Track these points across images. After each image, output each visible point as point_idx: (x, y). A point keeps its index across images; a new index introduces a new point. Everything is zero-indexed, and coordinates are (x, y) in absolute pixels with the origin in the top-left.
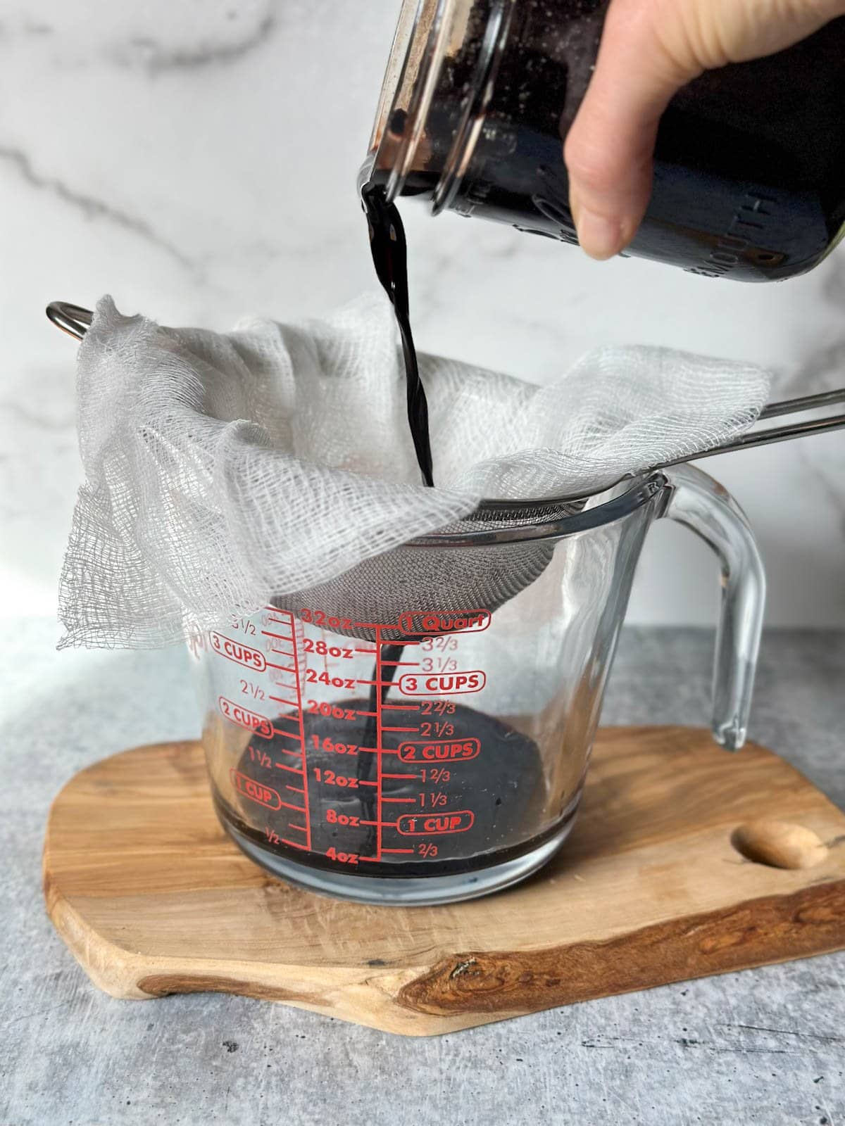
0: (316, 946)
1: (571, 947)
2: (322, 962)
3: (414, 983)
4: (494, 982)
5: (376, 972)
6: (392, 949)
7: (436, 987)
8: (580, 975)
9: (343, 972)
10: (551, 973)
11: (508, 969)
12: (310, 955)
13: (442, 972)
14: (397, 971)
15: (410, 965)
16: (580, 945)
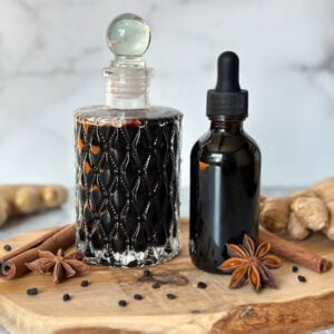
0: (157, 307)
1: (302, 300)
2: (163, 313)
3: (220, 321)
4: (263, 320)
5: (197, 316)
6: (201, 305)
7: (232, 323)
8: (308, 317)
9: (177, 318)
10: (293, 315)
11: (270, 313)
12: (155, 310)
13: (235, 314)
14: (209, 315)
15: (215, 312)
16: (307, 299)
